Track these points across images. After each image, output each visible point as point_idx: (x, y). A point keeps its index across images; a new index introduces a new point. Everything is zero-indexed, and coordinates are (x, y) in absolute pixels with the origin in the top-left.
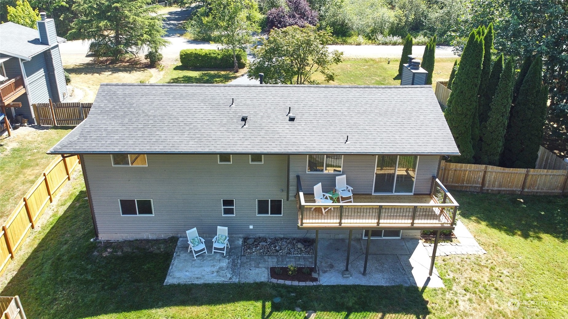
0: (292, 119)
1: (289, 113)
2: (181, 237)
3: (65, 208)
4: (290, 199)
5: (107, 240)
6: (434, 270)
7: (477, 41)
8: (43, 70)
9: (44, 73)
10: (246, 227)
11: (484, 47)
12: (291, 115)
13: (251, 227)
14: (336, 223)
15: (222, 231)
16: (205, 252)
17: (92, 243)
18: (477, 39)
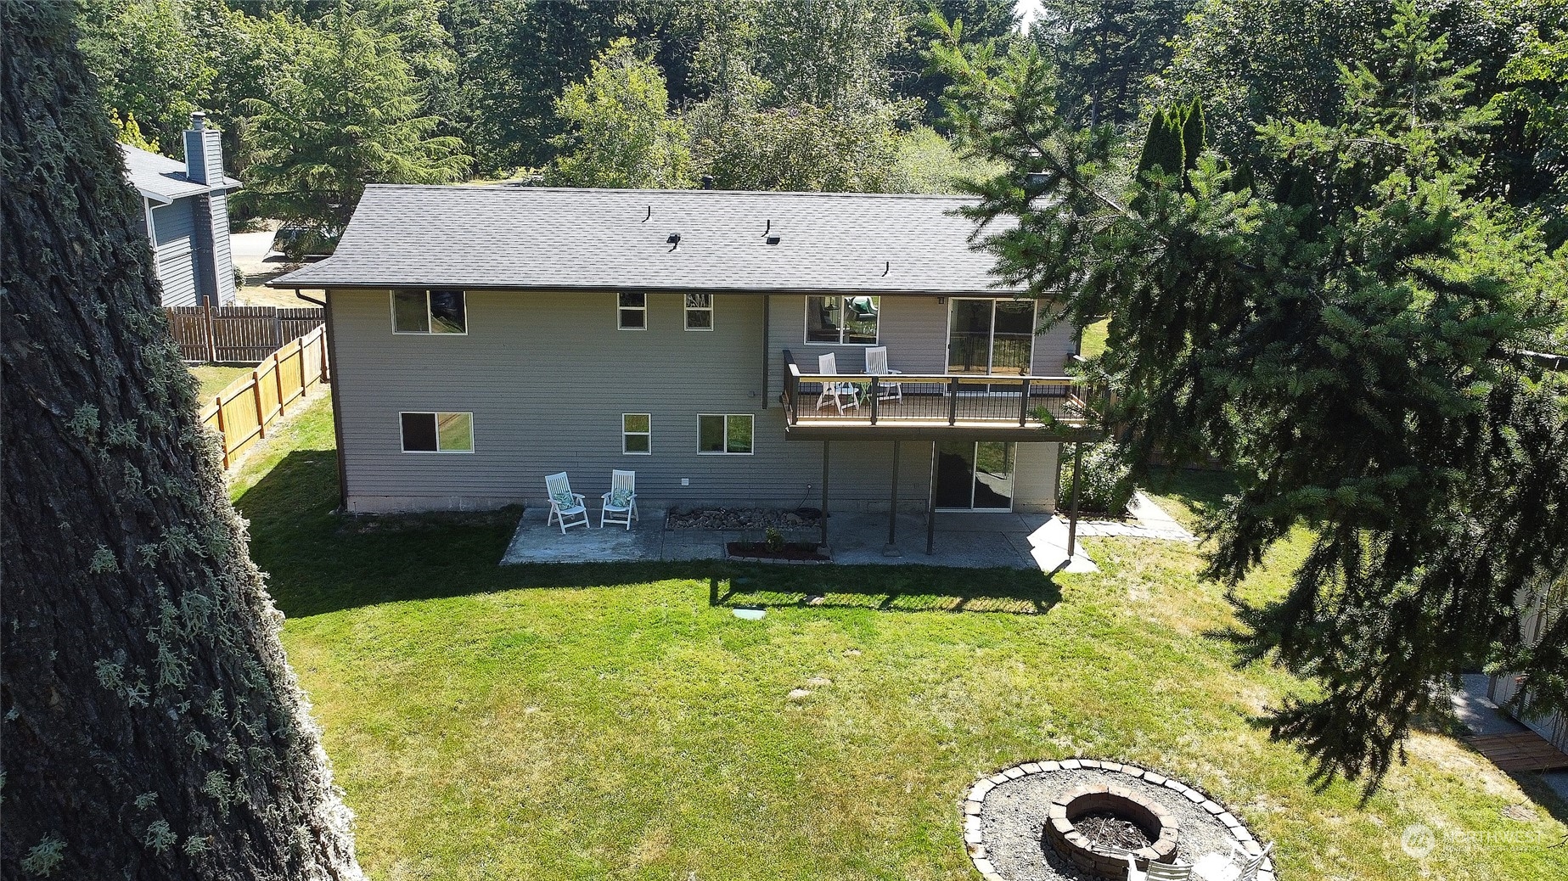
0: (774, 241)
1: (767, 232)
2: (530, 507)
3: (260, 476)
4: (770, 405)
5: (366, 513)
6: (1077, 546)
7: (1167, 128)
8: (188, 240)
9: (191, 247)
10: (675, 481)
11: (1182, 141)
12: (771, 234)
13: (685, 482)
14: (865, 420)
15: (624, 480)
16: (584, 525)
17: (332, 517)
18: (1168, 124)
